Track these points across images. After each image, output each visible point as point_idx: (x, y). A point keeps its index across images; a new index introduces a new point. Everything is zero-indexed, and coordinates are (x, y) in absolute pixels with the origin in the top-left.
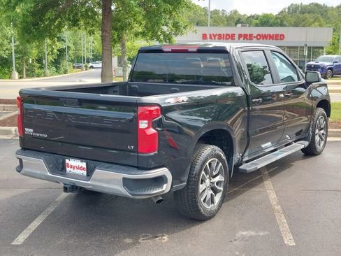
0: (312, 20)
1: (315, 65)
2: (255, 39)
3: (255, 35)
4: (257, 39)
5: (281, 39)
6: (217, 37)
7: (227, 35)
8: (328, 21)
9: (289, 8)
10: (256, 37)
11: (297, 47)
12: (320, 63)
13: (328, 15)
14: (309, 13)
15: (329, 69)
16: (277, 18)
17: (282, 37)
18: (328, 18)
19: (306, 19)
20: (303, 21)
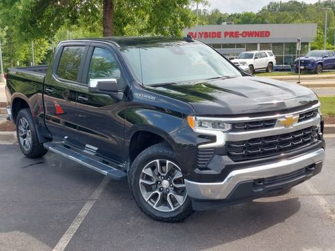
0: (292, 18)
1: (304, 60)
2: (241, 37)
3: (240, 33)
4: (243, 36)
5: (266, 36)
6: (203, 36)
7: (213, 33)
8: (307, 18)
9: (269, 7)
10: (242, 35)
11: (282, 44)
12: (310, 58)
13: (307, 12)
14: (288, 10)
15: (319, 63)
16: (258, 16)
17: (267, 34)
18: (308, 16)
19: (286, 16)
20: (284, 18)
